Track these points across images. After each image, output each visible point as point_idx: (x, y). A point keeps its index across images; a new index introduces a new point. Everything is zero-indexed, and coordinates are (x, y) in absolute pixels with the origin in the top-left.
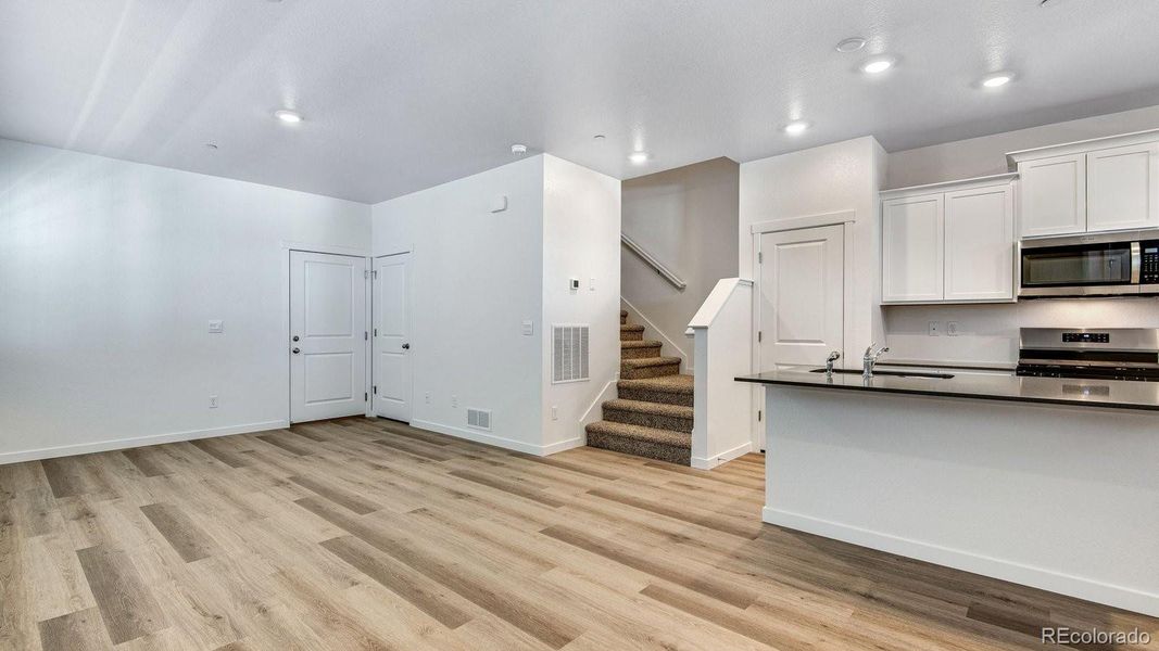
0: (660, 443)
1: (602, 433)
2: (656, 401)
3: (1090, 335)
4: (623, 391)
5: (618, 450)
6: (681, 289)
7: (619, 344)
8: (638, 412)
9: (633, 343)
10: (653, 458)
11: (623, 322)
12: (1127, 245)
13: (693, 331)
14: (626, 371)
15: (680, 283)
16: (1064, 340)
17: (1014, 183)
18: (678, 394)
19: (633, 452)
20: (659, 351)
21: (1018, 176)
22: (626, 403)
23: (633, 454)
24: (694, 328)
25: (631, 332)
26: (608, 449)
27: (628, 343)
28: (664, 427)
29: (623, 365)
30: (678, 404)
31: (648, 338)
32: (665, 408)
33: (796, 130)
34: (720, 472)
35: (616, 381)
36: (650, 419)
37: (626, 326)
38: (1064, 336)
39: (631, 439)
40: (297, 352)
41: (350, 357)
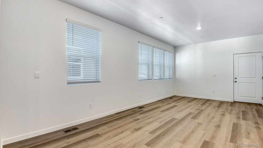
40: (236, 82)
41: (256, 85)
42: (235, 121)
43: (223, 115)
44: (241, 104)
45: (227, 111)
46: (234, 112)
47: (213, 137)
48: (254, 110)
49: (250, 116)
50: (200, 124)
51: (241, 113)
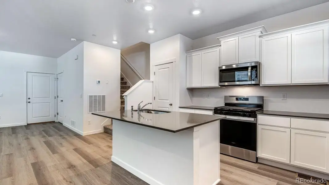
1: (107, 128)
3: (243, 98)
7: (120, 100)
21: (221, 45)
38: (236, 98)
40: (29, 102)
41: (49, 104)
42: (43, 140)
43: (27, 139)
44: (37, 125)
45: (28, 134)
46: (35, 133)
47: (37, 158)
48: (52, 127)
49: (52, 132)
50: (10, 155)
51: (43, 133)
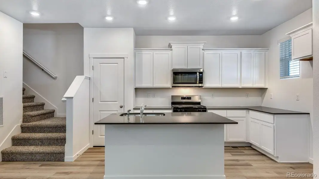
0: (48, 154)
1: (12, 153)
2: (44, 132)
3: (187, 97)
4: (24, 129)
5: (23, 160)
6: (55, 78)
7: (22, 105)
8: (34, 139)
9: (30, 104)
10: (44, 161)
11: (23, 94)
12: (196, 73)
13: (66, 99)
14: (26, 119)
15: (54, 76)
16: (182, 99)
17: (171, 51)
18: (56, 127)
19: (32, 160)
20: (43, 107)
21: (172, 50)
22: (27, 135)
23: (32, 161)
24: (66, 98)
25: (28, 98)
26: (17, 161)
27: (27, 104)
28: (50, 144)
29: (24, 116)
30: (56, 132)
31: (36, 101)
32: (50, 135)
33: (109, 19)
34: (79, 161)
35: (20, 124)
36: (41, 142)
37: (25, 96)
38: (182, 98)
39: (31, 154)
